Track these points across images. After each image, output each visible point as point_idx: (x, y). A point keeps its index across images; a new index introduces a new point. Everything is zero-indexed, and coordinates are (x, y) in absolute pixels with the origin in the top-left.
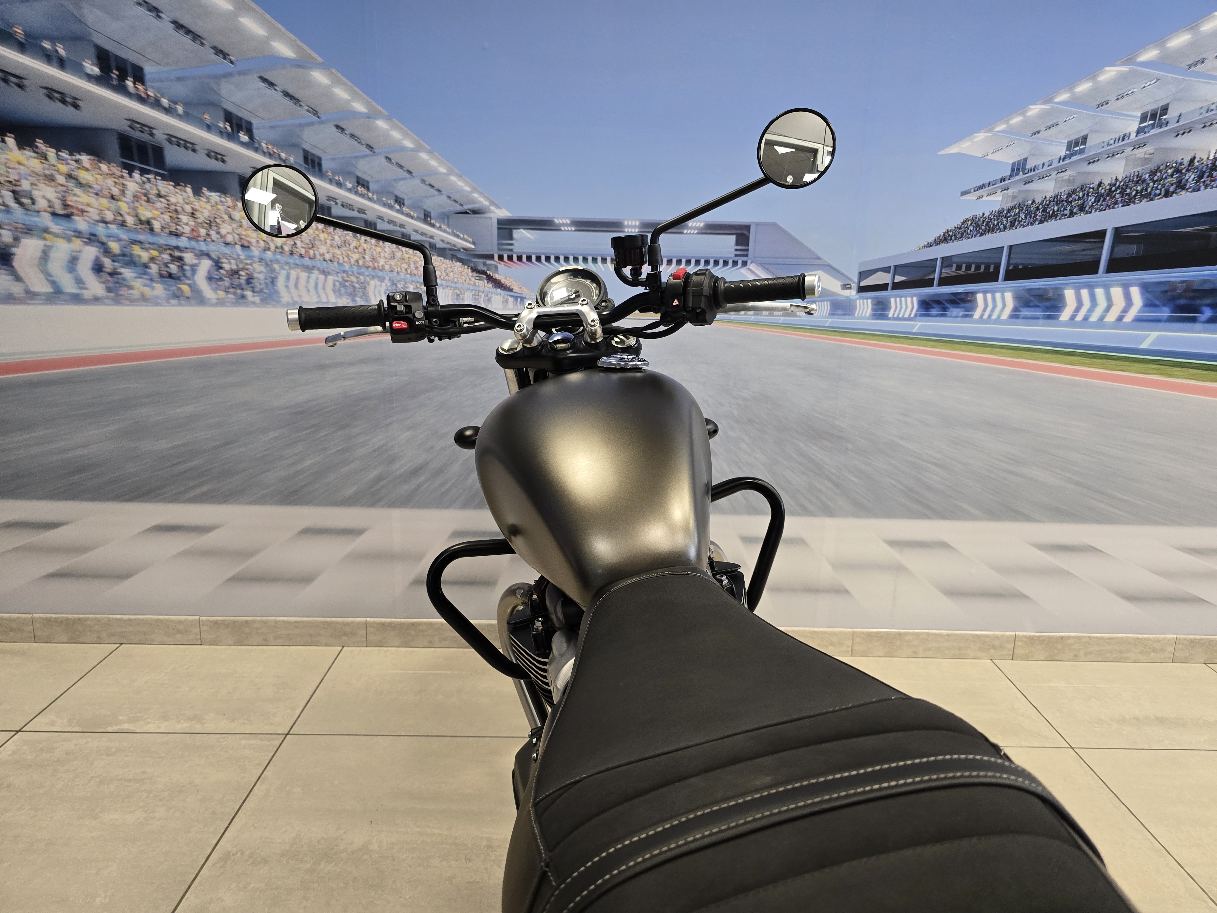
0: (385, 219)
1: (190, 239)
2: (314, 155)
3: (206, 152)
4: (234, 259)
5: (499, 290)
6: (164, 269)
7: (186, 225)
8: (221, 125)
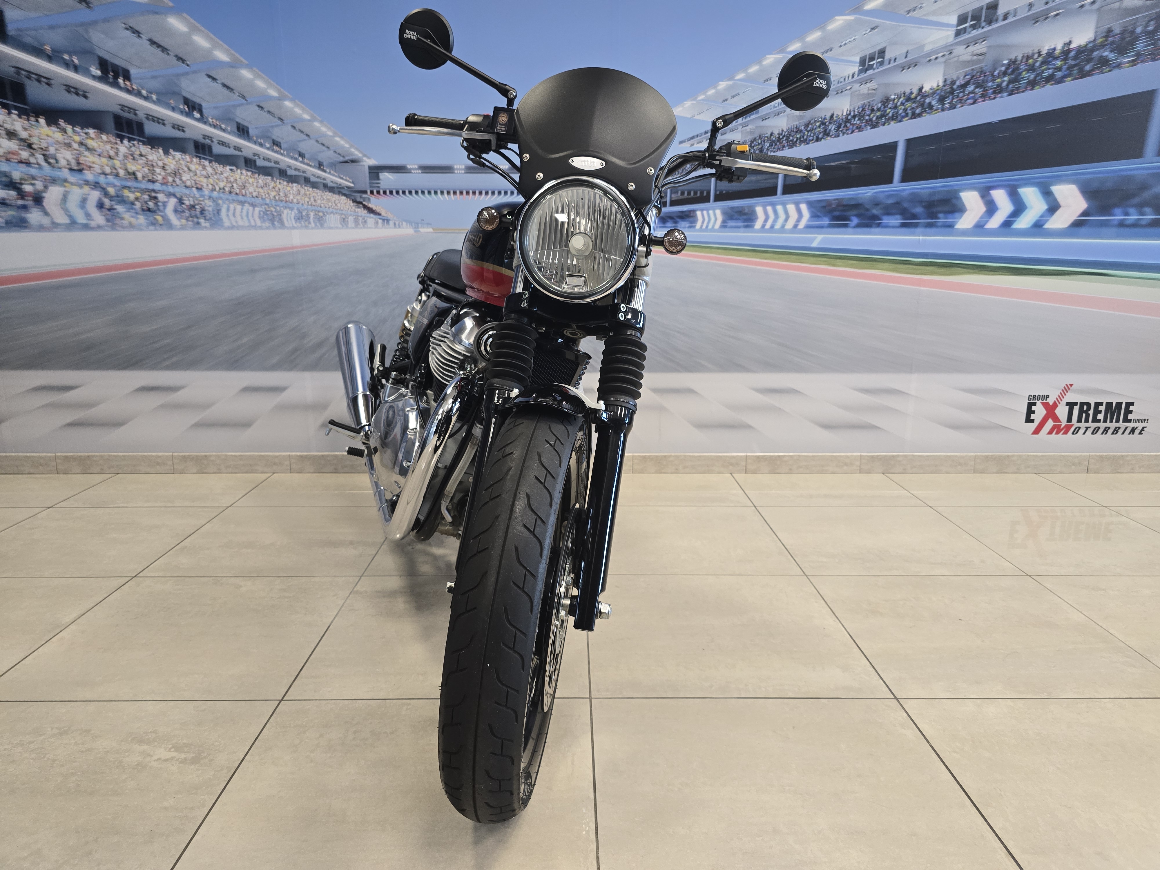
0: (293, 168)
1: (162, 184)
2: (243, 126)
3: (172, 125)
4: (192, 197)
5: (372, 215)
6: (146, 205)
7: (159, 175)
8: (181, 107)
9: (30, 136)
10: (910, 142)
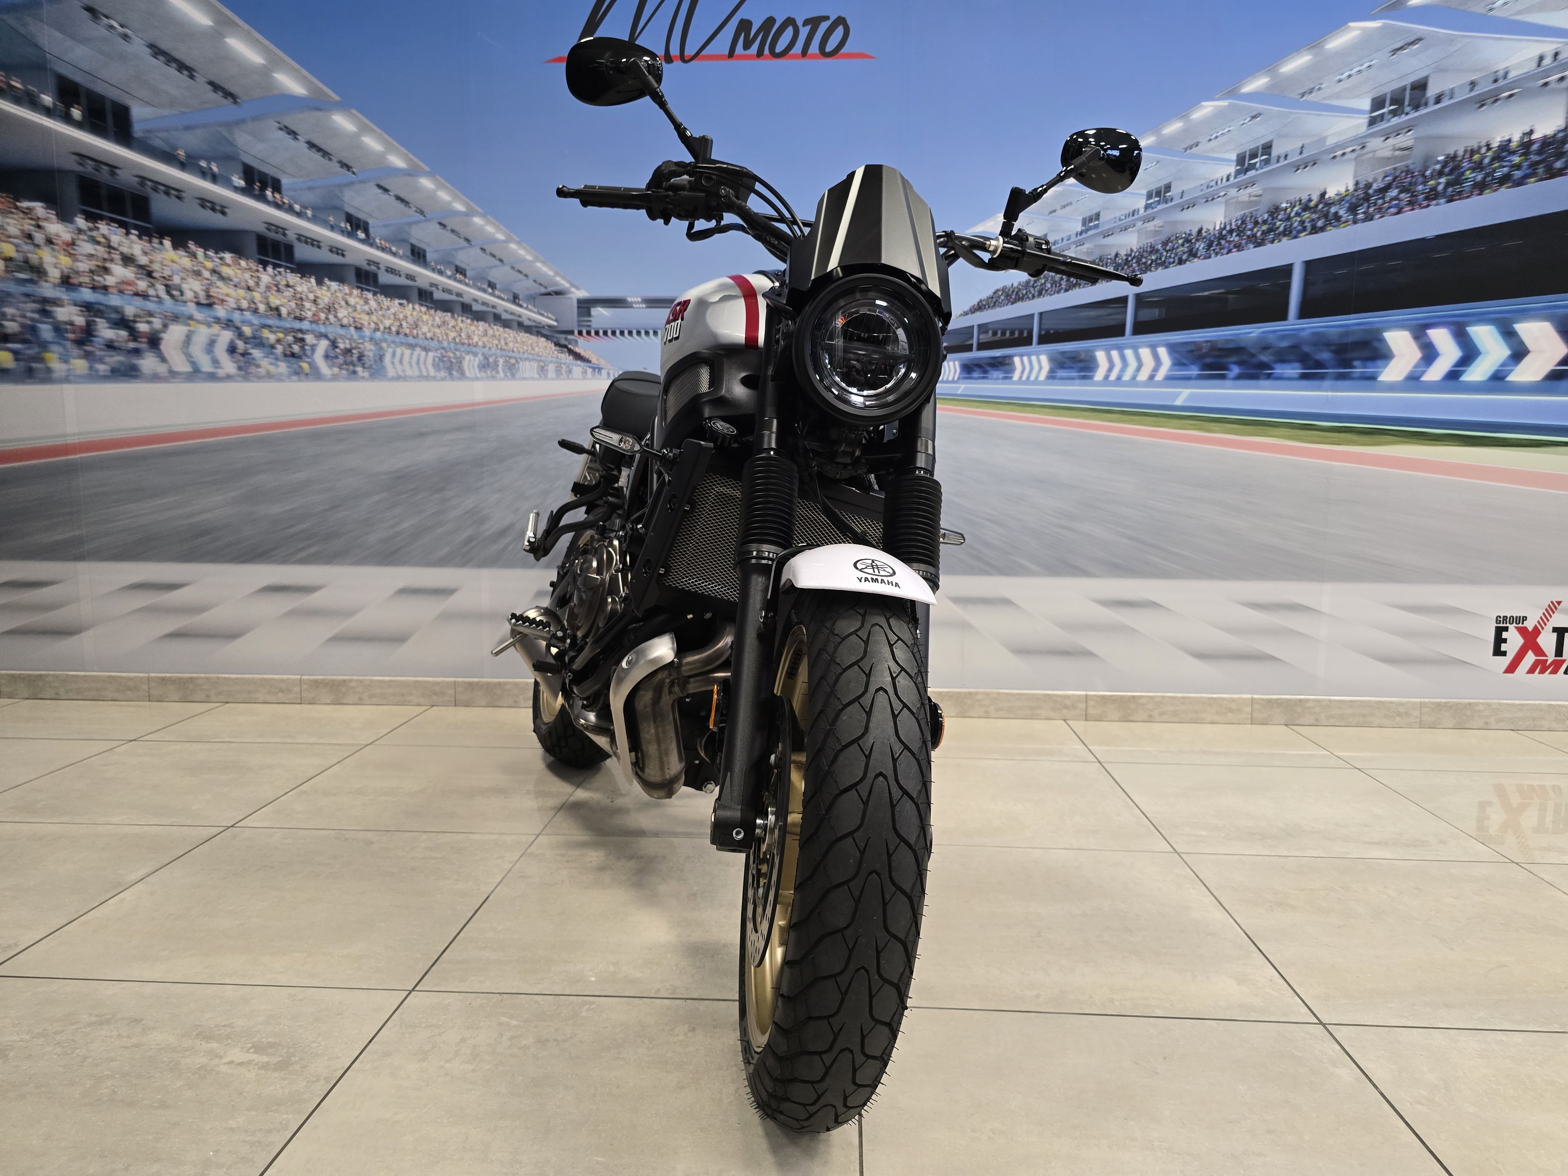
0: (480, 302)
1: (311, 322)
2: (419, 248)
3: (329, 248)
4: (348, 339)
5: (579, 362)
6: (289, 349)
7: (309, 310)
8: (343, 225)
9: (151, 262)
10: (1309, 265)
